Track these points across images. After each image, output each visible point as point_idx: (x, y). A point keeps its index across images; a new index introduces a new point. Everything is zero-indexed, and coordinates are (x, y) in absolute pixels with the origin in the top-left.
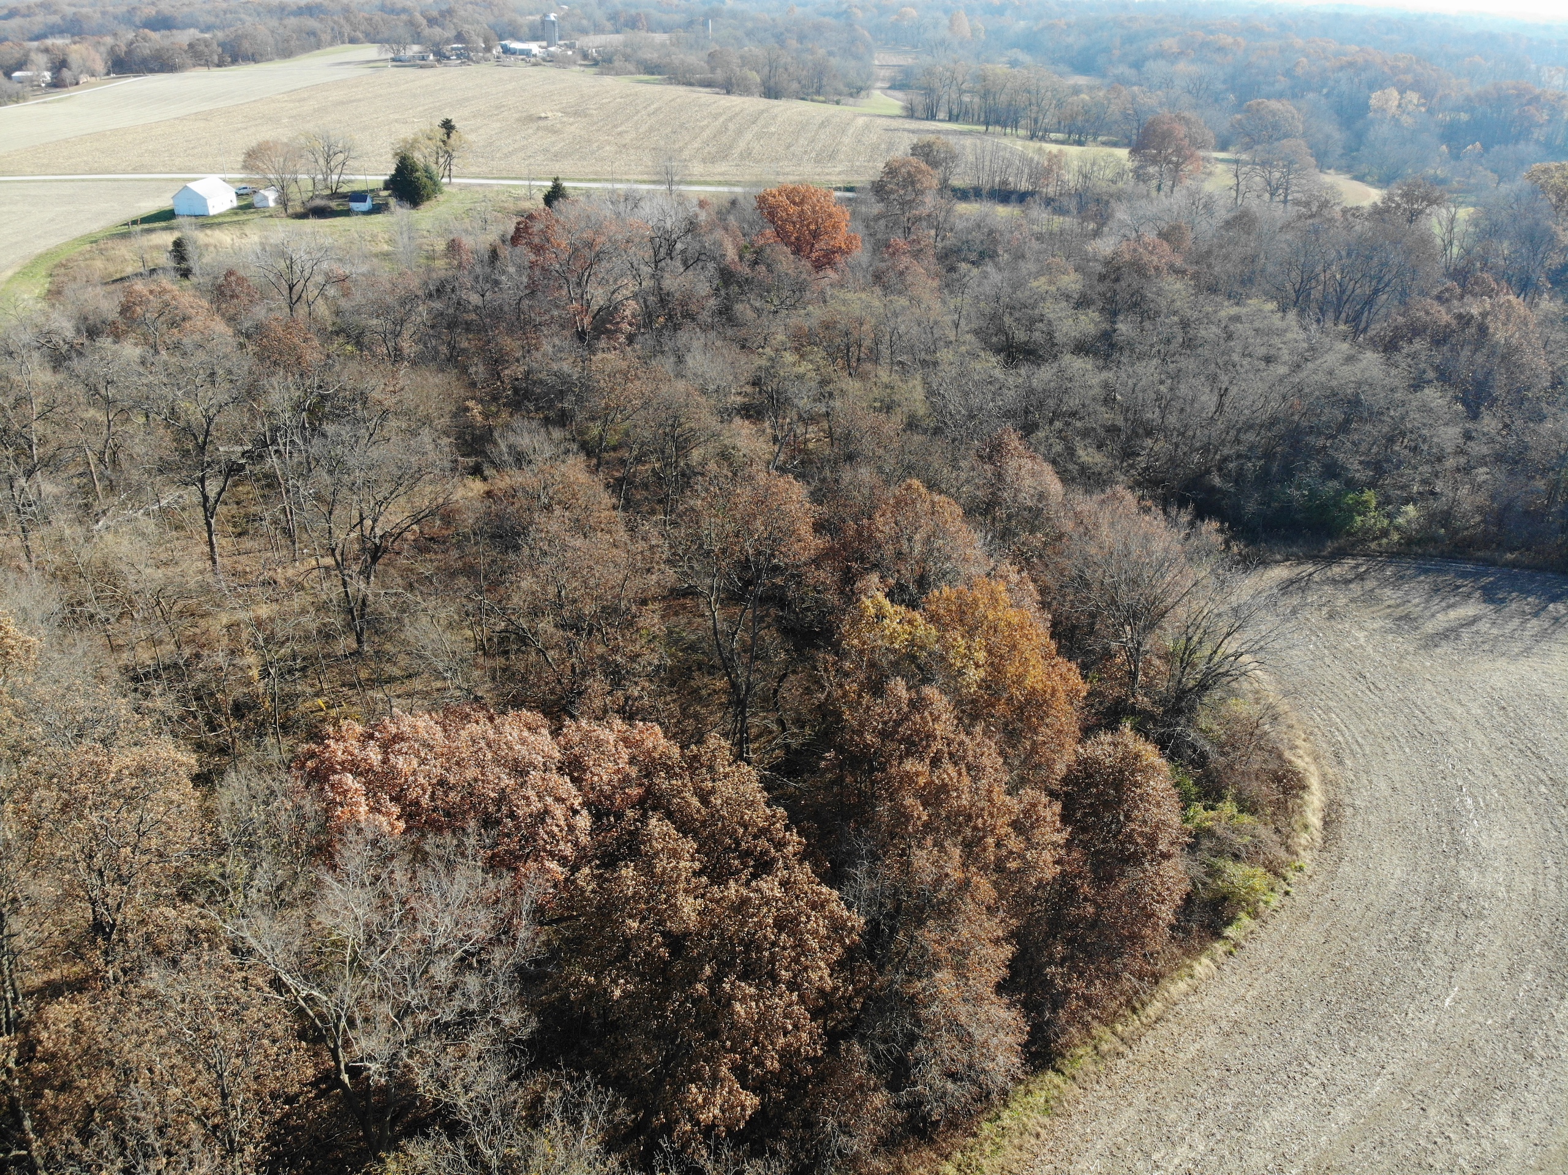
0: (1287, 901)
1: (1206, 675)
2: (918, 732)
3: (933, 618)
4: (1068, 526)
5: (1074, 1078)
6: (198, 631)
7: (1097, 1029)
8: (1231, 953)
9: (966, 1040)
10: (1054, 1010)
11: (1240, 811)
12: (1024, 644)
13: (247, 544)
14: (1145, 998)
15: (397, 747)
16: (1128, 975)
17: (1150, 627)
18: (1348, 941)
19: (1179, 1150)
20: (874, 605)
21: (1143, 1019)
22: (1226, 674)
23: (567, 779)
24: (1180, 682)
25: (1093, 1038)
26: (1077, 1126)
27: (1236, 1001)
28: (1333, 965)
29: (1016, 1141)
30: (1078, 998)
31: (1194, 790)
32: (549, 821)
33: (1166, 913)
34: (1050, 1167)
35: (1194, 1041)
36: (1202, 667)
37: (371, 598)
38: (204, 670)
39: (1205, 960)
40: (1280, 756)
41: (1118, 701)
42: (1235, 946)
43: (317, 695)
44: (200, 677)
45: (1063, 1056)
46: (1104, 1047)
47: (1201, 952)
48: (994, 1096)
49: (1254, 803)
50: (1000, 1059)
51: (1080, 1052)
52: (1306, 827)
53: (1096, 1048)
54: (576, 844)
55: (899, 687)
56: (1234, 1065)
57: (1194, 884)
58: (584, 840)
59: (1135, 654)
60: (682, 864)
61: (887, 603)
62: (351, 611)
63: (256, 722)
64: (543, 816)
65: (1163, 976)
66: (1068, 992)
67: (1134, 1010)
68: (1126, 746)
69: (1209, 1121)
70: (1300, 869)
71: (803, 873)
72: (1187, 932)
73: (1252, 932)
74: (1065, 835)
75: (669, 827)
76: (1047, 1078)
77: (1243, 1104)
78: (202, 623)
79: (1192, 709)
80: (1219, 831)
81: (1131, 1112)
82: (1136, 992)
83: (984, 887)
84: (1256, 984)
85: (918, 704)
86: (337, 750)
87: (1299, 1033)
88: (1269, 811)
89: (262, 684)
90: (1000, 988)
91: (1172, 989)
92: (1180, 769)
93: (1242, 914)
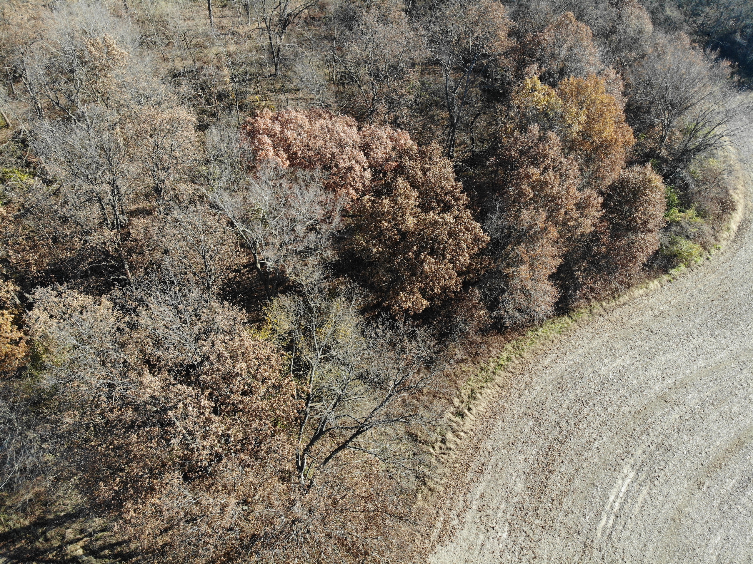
0: (707, 262)
1: (700, 144)
2: (539, 154)
3: (562, 95)
4: (649, 50)
5: (576, 321)
6: (203, 55)
7: (594, 302)
8: (670, 281)
9: (528, 296)
10: (575, 291)
11: (697, 216)
12: (607, 115)
13: (227, 12)
14: (621, 293)
15: (288, 126)
16: (615, 282)
17: (679, 113)
18: (731, 286)
19: (617, 360)
20: (532, 83)
21: (617, 302)
22: (712, 145)
23: (362, 153)
24: (686, 145)
25: (591, 306)
26: (572, 341)
27: (666, 303)
28: (720, 296)
29: (542, 342)
30: (588, 288)
31: (677, 201)
32: (353, 172)
33: (643, 257)
34: (555, 355)
35: (639, 316)
36: (700, 140)
37: (281, 47)
38: (205, 75)
39: (656, 282)
40: (727, 192)
41: (651, 150)
42: (673, 278)
43: (256, 94)
44: (203, 78)
45: (574, 311)
46: (595, 311)
47: (655, 278)
48: (536, 322)
49: (705, 213)
50: (543, 307)
51: (583, 311)
52: (728, 229)
53: (590, 310)
54: (364, 184)
55: (535, 129)
56: (655, 330)
57: (662, 246)
58: (368, 183)
59: (667, 126)
60: (410, 202)
61: (539, 82)
62: (273, 53)
63: (228, 103)
64: (350, 169)
65: (632, 285)
66: (583, 284)
67: (614, 298)
68: (646, 175)
69: (635, 352)
70: (719, 249)
71: (466, 214)
72: (651, 268)
73: (684, 274)
74: (601, 213)
75: (407, 184)
76: (564, 319)
77: (654, 348)
78: (205, 51)
79: (689, 160)
80: (683, 224)
81: (599, 340)
82: (617, 290)
83: (554, 231)
84: (678, 297)
85: (543, 139)
86: (261, 123)
87: (692, 323)
88: (712, 218)
89: (231, 85)
90: (550, 277)
91: (635, 292)
92: (672, 190)
93: (682, 265)
